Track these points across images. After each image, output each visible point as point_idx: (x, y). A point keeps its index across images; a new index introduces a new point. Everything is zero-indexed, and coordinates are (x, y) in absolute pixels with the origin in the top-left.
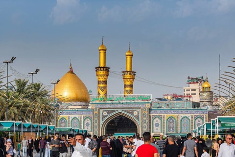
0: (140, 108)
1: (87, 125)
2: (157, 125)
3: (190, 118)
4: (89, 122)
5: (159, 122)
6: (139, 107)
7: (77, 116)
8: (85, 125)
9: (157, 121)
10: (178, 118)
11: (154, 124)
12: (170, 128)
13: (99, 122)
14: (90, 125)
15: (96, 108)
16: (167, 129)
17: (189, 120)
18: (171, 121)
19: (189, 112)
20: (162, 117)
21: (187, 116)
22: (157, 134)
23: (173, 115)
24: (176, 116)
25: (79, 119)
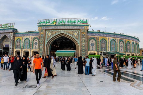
0: (80, 30)
1: (36, 44)
2: (92, 45)
3: (116, 41)
4: (37, 41)
5: (94, 42)
6: (79, 28)
7: (28, 37)
8: (34, 44)
9: (92, 42)
10: (109, 40)
11: (90, 44)
12: (102, 47)
13: (44, 41)
14: (38, 44)
15: (42, 30)
16: (100, 49)
17: (116, 42)
18: (103, 42)
19: (115, 36)
20: (96, 39)
21: (115, 39)
22: (92, 52)
23: (105, 38)
24: (107, 38)
25: (30, 39)
